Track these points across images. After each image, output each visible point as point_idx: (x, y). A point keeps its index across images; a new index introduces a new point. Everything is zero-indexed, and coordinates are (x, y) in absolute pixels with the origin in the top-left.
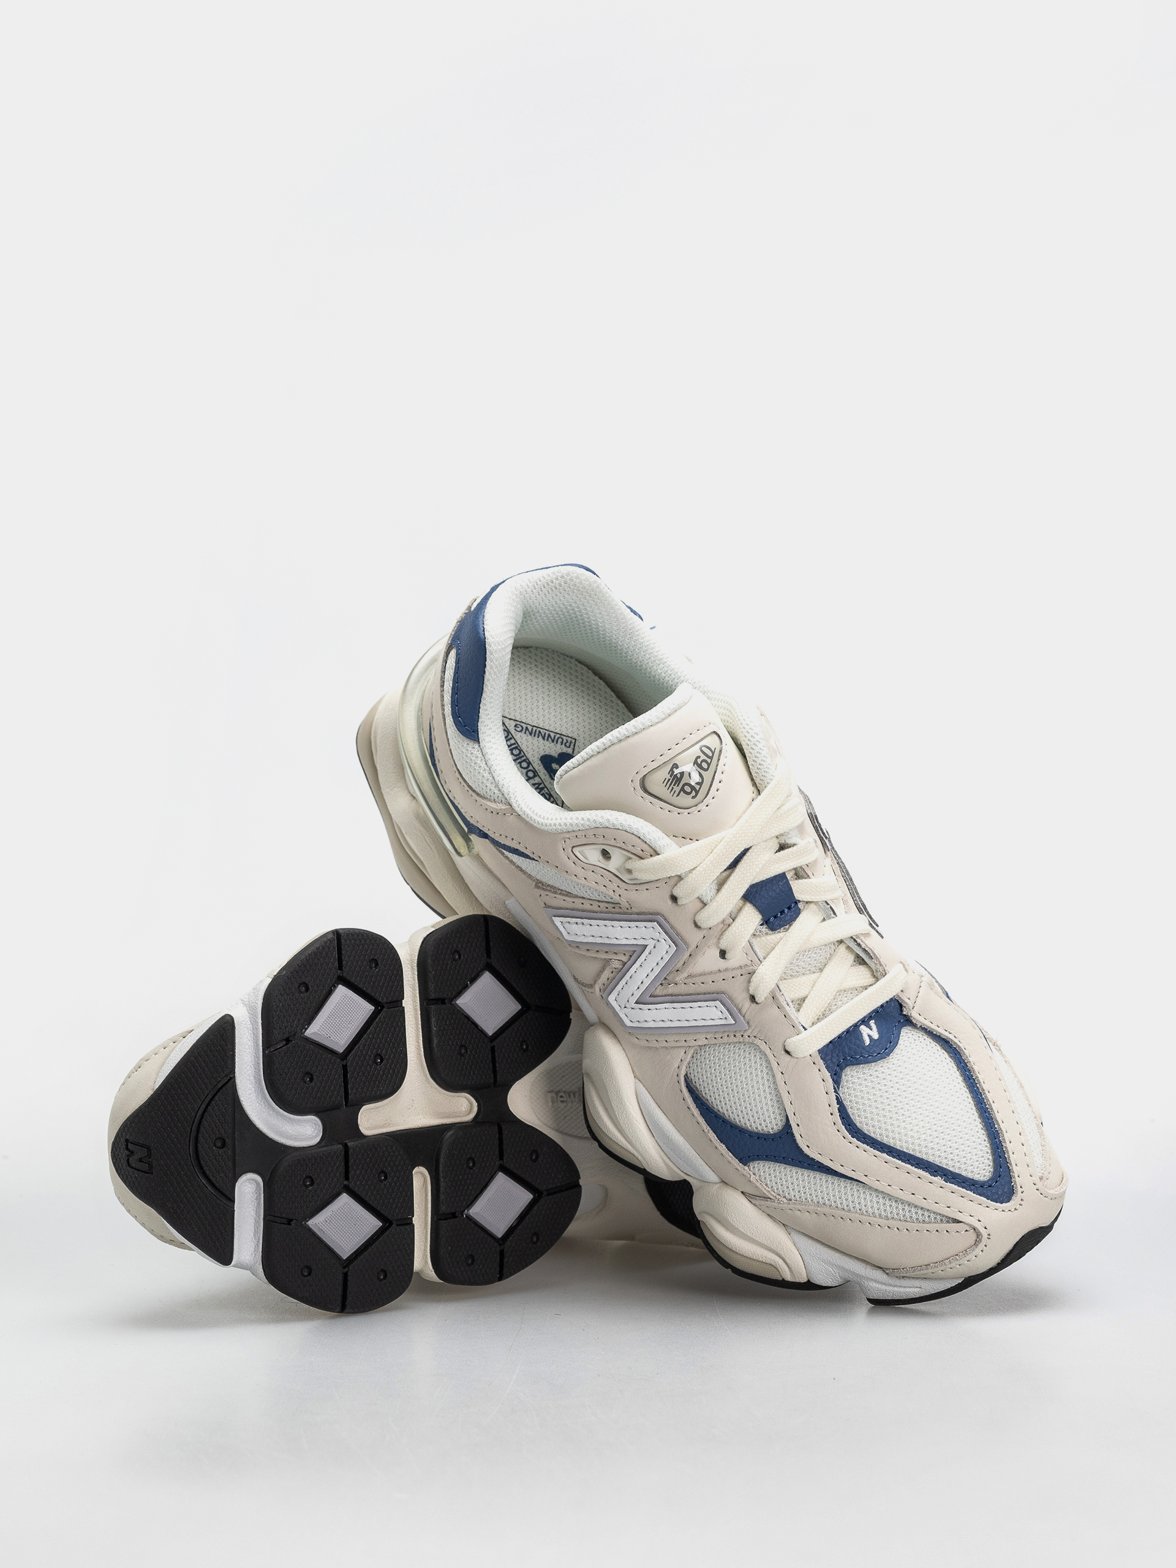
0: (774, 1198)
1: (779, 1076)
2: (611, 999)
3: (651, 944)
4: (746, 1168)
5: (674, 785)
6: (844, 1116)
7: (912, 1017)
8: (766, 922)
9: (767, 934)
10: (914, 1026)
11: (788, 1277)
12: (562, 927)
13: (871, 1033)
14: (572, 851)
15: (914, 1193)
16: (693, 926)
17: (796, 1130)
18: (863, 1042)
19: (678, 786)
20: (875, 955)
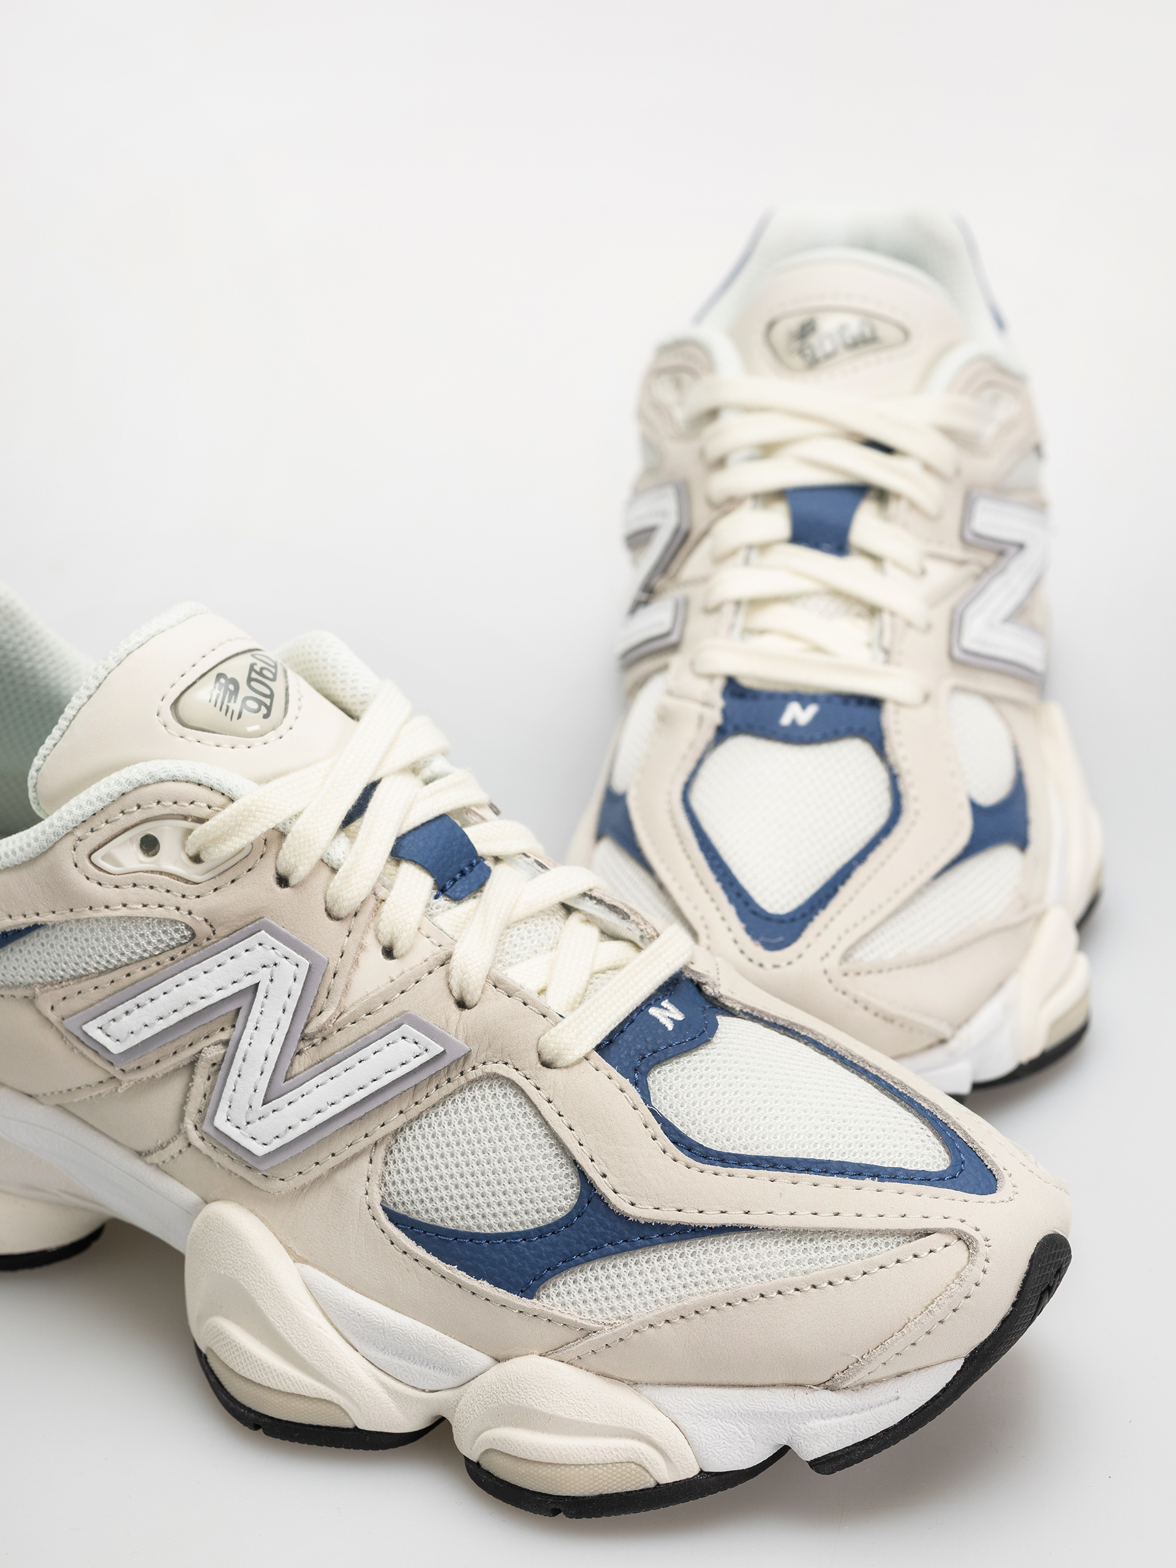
0: (600, 1326)
1: (544, 1107)
2: (220, 1122)
3: (262, 976)
4: (535, 1300)
5: (229, 701)
6: (676, 1138)
7: (721, 996)
8: (441, 890)
9: (449, 908)
10: (729, 1012)
11: (666, 1475)
12: (104, 1036)
13: (667, 1014)
14: (92, 863)
15: (836, 1211)
16: (325, 915)
17: (603, 1186)
18: (664, 1027)
19: (235, 702)
20: (631, 909)
